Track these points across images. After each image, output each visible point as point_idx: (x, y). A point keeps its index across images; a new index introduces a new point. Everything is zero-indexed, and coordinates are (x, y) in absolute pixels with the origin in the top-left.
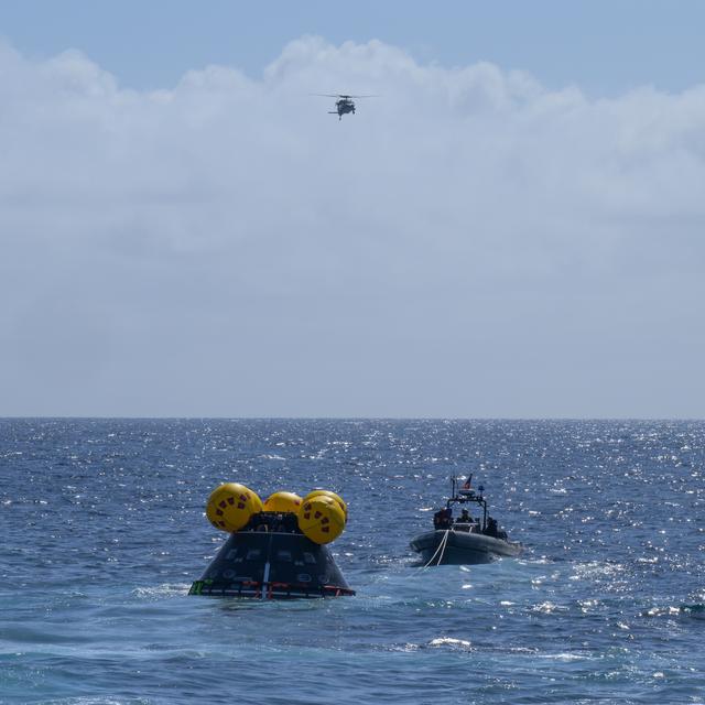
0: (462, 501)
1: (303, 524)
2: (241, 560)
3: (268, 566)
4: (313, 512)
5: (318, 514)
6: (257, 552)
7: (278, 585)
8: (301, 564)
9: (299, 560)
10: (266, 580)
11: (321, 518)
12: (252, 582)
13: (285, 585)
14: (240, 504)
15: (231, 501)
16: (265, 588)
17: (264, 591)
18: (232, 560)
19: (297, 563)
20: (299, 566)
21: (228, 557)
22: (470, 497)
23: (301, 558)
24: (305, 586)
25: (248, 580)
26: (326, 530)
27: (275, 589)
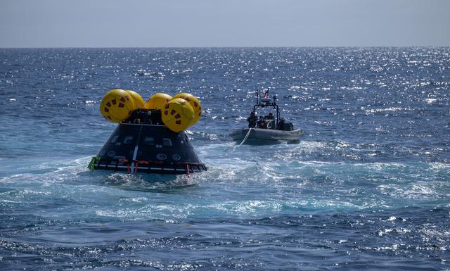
0: (263, 106)
1: (164, 118)
2: (120, 144)
3: (136, 148)
4: (169, 110)
5: (173, 112)
6: (131, 138)
7: (142, 162)
8: (161, 146)
9: (159, 144)
10: (134, 158)
11: (175, 114)
12: (125, 160)
13: (147, 163)
14: (120, 104)
15: (114, 102)
16: (133, 164)
17: (132, 167)
18: (114, 143)
19: (157, 146)
20: (159, 148)
21: (113, 142)
22: (268, 103)
23: (161, 142)
24: (161, 163)
25: (123, 159)
26: (179, 123)
27: (140, 165)
